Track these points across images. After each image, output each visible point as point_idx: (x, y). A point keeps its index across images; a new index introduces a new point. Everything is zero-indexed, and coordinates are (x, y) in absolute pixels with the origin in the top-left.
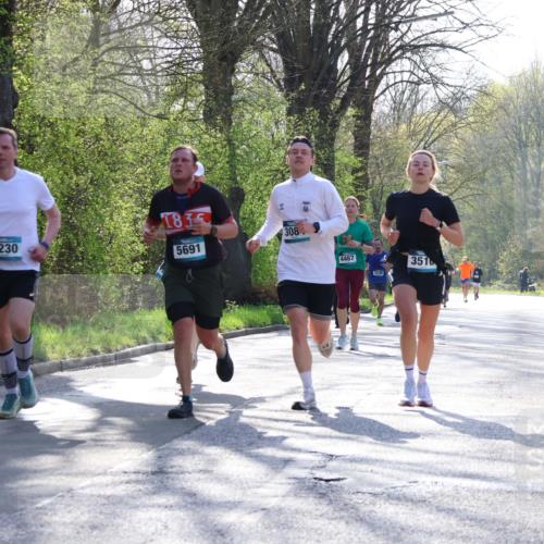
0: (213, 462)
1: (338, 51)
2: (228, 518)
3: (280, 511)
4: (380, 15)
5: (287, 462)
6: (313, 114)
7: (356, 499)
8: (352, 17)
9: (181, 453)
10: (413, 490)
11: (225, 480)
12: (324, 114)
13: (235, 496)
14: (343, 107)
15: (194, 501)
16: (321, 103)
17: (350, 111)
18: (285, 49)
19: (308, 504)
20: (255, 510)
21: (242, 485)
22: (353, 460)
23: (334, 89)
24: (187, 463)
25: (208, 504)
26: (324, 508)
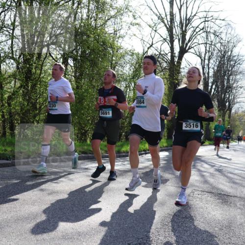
0: (202, 165)
1: (226, 102)
2: (205, 174)
3: (213, 173)
4: (234, 97)
5: (214, 166)
6: (222, 112)
7: (225, 173)
8: (229, 97)
9: (198, 163)
10: (234, 172)
11: (204, 168)
12: (224, 112)
13: (205, 170)
14: (227, 111)
15: (199, 170)
16: (223, 110)
17: (228, 112)
18: (218, 101)
19: (217, 173)
20: (208, 173)
21: (207, 168)
22: (225, 167)
23: (226, 108)
24: (199, 164)
25: (202, 171)
26: (220, 174)
